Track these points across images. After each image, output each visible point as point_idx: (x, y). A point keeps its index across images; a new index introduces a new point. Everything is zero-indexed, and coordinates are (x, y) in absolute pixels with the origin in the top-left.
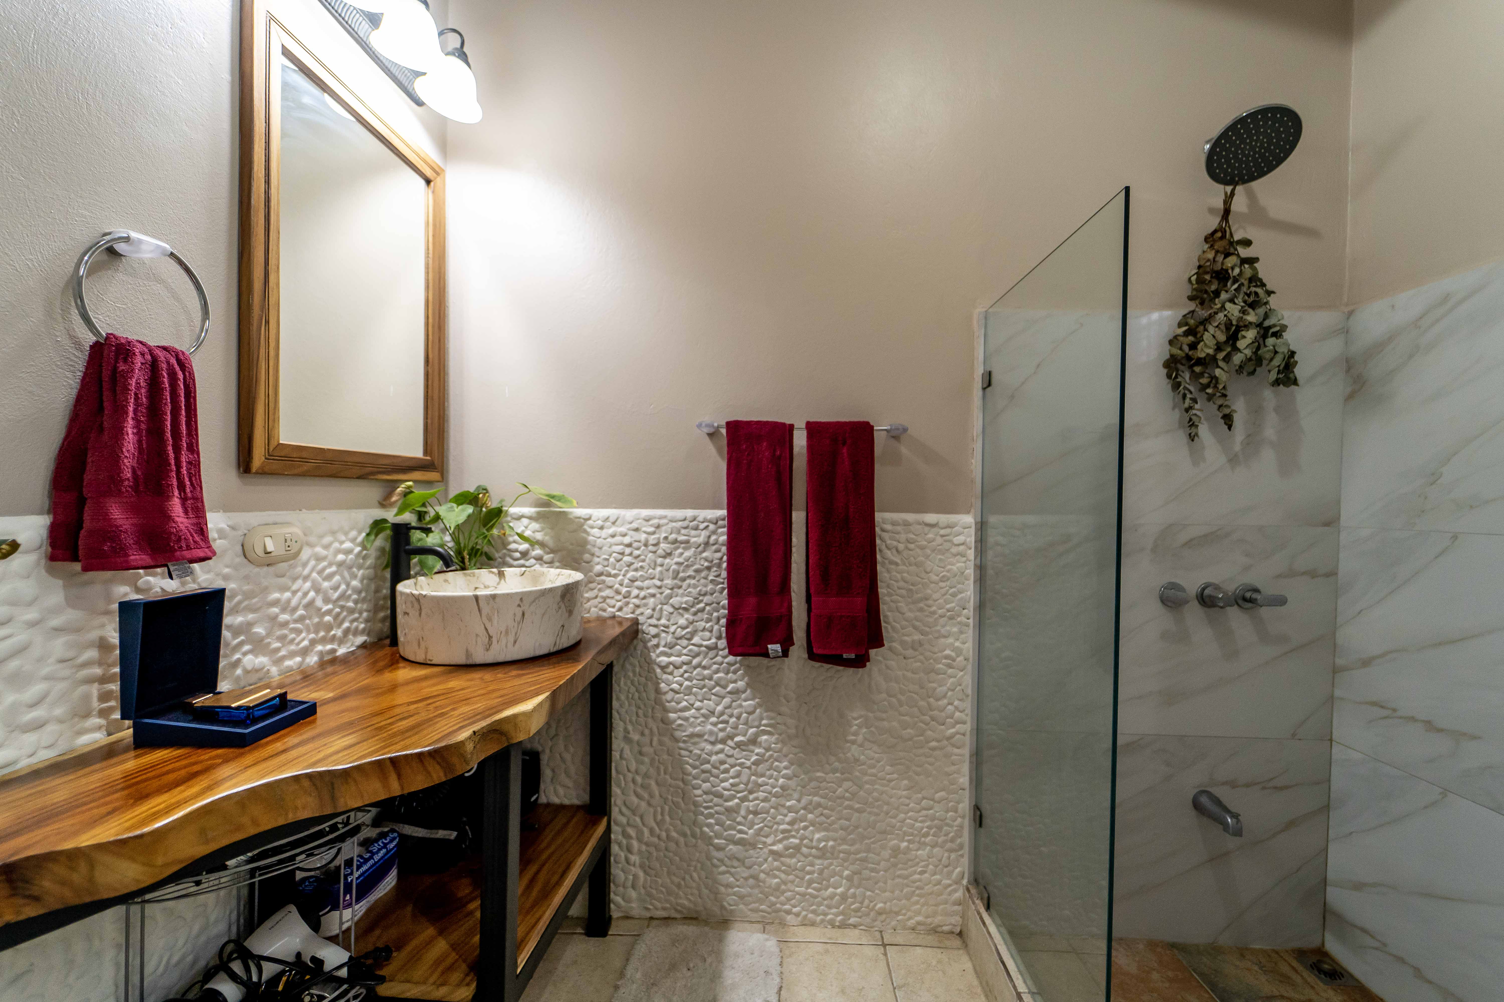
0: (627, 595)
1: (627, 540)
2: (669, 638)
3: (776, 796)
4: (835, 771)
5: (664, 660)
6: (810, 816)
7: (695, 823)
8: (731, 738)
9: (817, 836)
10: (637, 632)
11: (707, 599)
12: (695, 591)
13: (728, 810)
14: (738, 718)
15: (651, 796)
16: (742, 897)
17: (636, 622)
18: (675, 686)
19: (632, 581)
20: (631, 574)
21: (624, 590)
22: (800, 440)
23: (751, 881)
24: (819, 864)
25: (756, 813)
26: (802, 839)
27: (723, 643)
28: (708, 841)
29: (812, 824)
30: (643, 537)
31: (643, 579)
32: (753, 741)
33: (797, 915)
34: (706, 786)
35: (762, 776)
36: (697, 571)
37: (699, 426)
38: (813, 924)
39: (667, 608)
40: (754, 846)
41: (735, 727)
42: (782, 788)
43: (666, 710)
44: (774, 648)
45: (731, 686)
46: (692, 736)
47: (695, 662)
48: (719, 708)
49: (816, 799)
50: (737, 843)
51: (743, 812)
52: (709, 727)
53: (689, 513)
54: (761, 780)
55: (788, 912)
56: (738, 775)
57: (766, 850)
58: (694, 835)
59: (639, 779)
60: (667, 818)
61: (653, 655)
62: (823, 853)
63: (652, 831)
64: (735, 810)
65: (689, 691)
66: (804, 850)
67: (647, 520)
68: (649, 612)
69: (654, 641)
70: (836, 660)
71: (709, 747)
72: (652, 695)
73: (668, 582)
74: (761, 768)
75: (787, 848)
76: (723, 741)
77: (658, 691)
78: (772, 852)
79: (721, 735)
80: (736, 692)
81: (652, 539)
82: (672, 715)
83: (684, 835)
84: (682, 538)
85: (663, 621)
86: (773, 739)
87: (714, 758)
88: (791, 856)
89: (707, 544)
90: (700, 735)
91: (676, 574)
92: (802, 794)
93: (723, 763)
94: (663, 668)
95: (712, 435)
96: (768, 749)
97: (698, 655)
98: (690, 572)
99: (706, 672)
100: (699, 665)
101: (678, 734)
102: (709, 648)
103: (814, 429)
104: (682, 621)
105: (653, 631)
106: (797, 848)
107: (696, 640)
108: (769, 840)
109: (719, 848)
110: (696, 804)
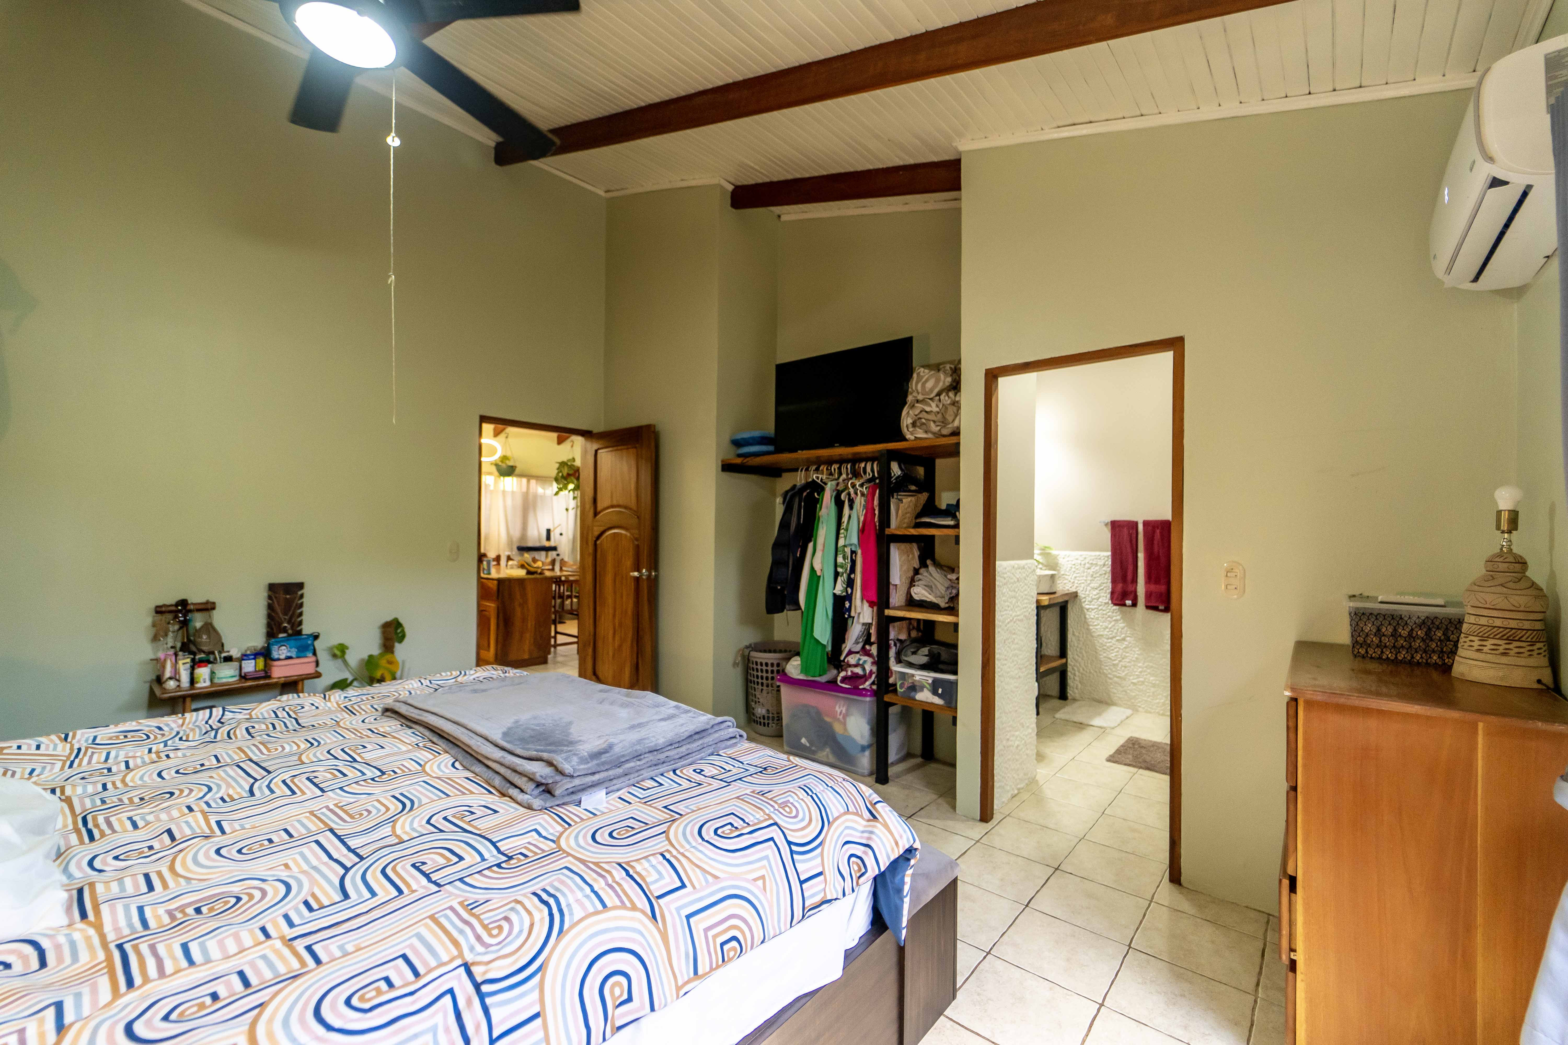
0: (1074, 582)
1: (1073, 563)
2: (1090, 599)
3: (1134, 661)
4: (1159, 654)
5: (1087, 607)
6: (1148, 671)
7: (1101, 668)
8: (1114, 637)
9: (1152, 678)
10: (1077, 596)
11: (1104, 585)
12: (1100, 582)
13: (1114, 665)
14: (1118, 630)
15: (1083, 656)
16: (1120, 698)
17: (1076, 593)
18: (1092, 617)
19: (1075, 577)
20: (1075, 575)
21: (1072, 581)
22: (1141, 527)
23: (1124, 693)
24: (1153, 690)
25: (1125, 667)
26: (1145, 679)
27: (1110, 602)
28: (1106, 675)
29: (1149, 673)
30: (1079, 562)
31: (1079, 577)
32: (1124, 639)
33: (1143, 708)
34: (1105, 655)
35: (1128, 653)
36: (1101, 575)
37: (1100, 522)
38: (1150, 713)
39: (1089, 588)
40: (1125, 679)
41: (1116, 633)
42: (1137, 658)
43: (1088, 625)
44: (1129, 602)
45: (1114, 618)
46: (1099, 635)
47: (1100, 608)
48: (1110, 626)
49: (1151, 664)
50: (1118, 677)
51: (1120, 666)
52: (1106, 633)
53: (1097, 553)
54: (1127, 655)
55: (1140, 707)
56: (1118, 652)
57: (1130, 682)
58: (1100, 672)
59: (1078, 650)
60: (1089, 665)
61: (1083, 605)
62: (1154, 686)
63: (1083, 670)
64: (1117, 665)
65: (1097, 619)
66: (1146, 684)
67: (1081, 556)
68: (1082, 589)
69: (1084, 600)
70: (1155, 608)
71: (1106, 640)
72: (1083, 619)
73: (1089, 578)
74: (1127, 650)
75: (1138, 682)
76: (1112, 638)
77: (1085, 618)
78: (1132, 683)
79: (1111, 636)
80: (1116, 621)
81: (1083, 563)
82: (1091, 627)
83: (1096, 672)
84: (1094, 562)
85: (1087, 593)
86: (1133, 639)
87: (1108, 645)
88: (1141, 685)
89: (1104, 565)
90: (1102, 635)
91: (1092, 576)
92: (1144, 662)
93: (1111, 646)
94: (1088, 610)
95: (1106, 525)
96: (1130, 643)
97: (1100, 606)
98: (1098, 575)
99: (1105, 612)
100: (1101, 609)
101: (1094, 634)
102: (1106, 603)
103: (1146, 523)
104: (1095, 593)
105: (1083, 596)
106: (1143, 682)
107: (1100, 600)
108: (1131, 678)
109: (1110, 679)
110: (1101, 661)
